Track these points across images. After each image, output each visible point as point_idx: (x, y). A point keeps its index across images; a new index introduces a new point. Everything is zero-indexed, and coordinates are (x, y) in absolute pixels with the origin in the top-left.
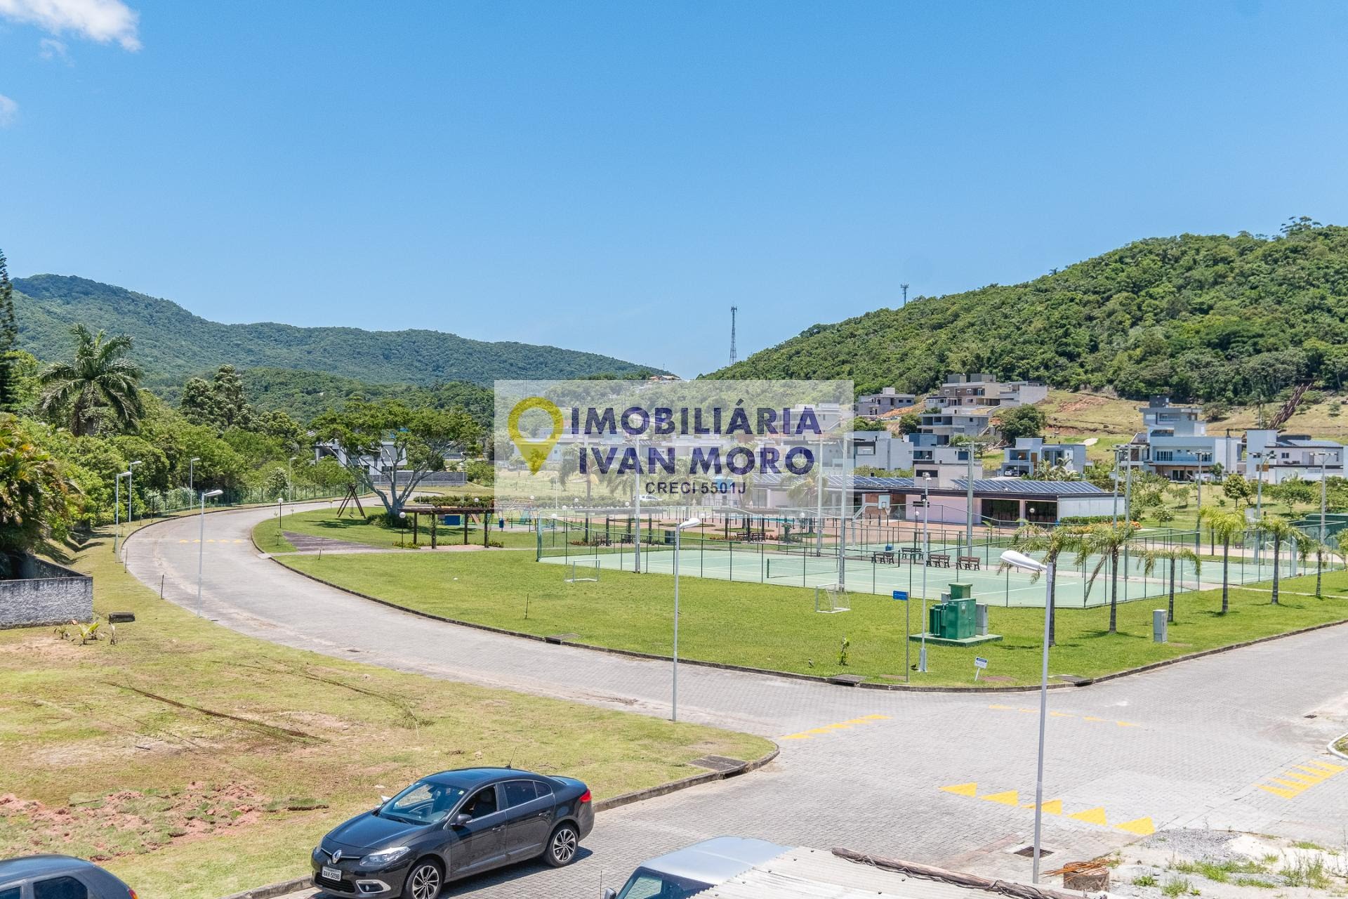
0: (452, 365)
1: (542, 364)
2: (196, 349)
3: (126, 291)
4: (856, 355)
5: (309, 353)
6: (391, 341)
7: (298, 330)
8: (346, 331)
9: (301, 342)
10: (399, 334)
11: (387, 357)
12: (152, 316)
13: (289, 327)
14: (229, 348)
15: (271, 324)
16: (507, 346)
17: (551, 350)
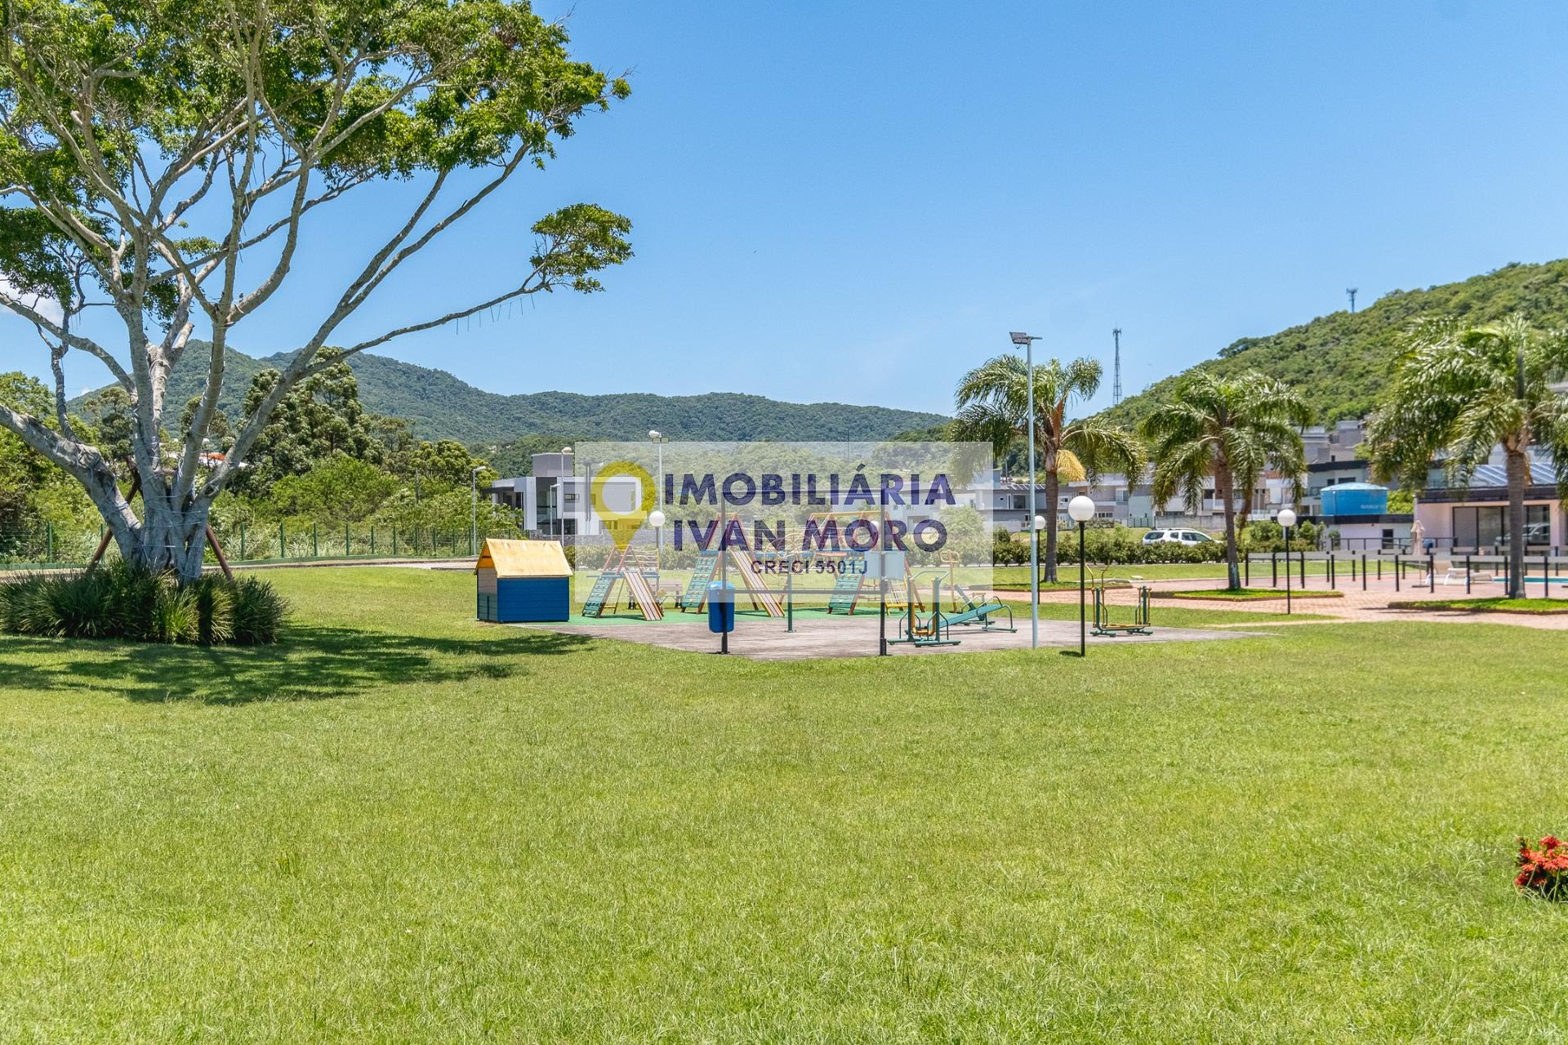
0: (760, 432)
1: (866, 427)
2: (473, 424)
3: (397, 363)
4: (1311, 372)
5: (598, 424)
6: (690, 408)
7: (586, 399)
8: (638, 398)
9: (589, 412)
10: (699, 399)
11: (685, 426)
12: (424, 390)
13: (575, 396)
14: (508, 423)
15: (555, 392)
16: (825, 407)
17: (876, 411)
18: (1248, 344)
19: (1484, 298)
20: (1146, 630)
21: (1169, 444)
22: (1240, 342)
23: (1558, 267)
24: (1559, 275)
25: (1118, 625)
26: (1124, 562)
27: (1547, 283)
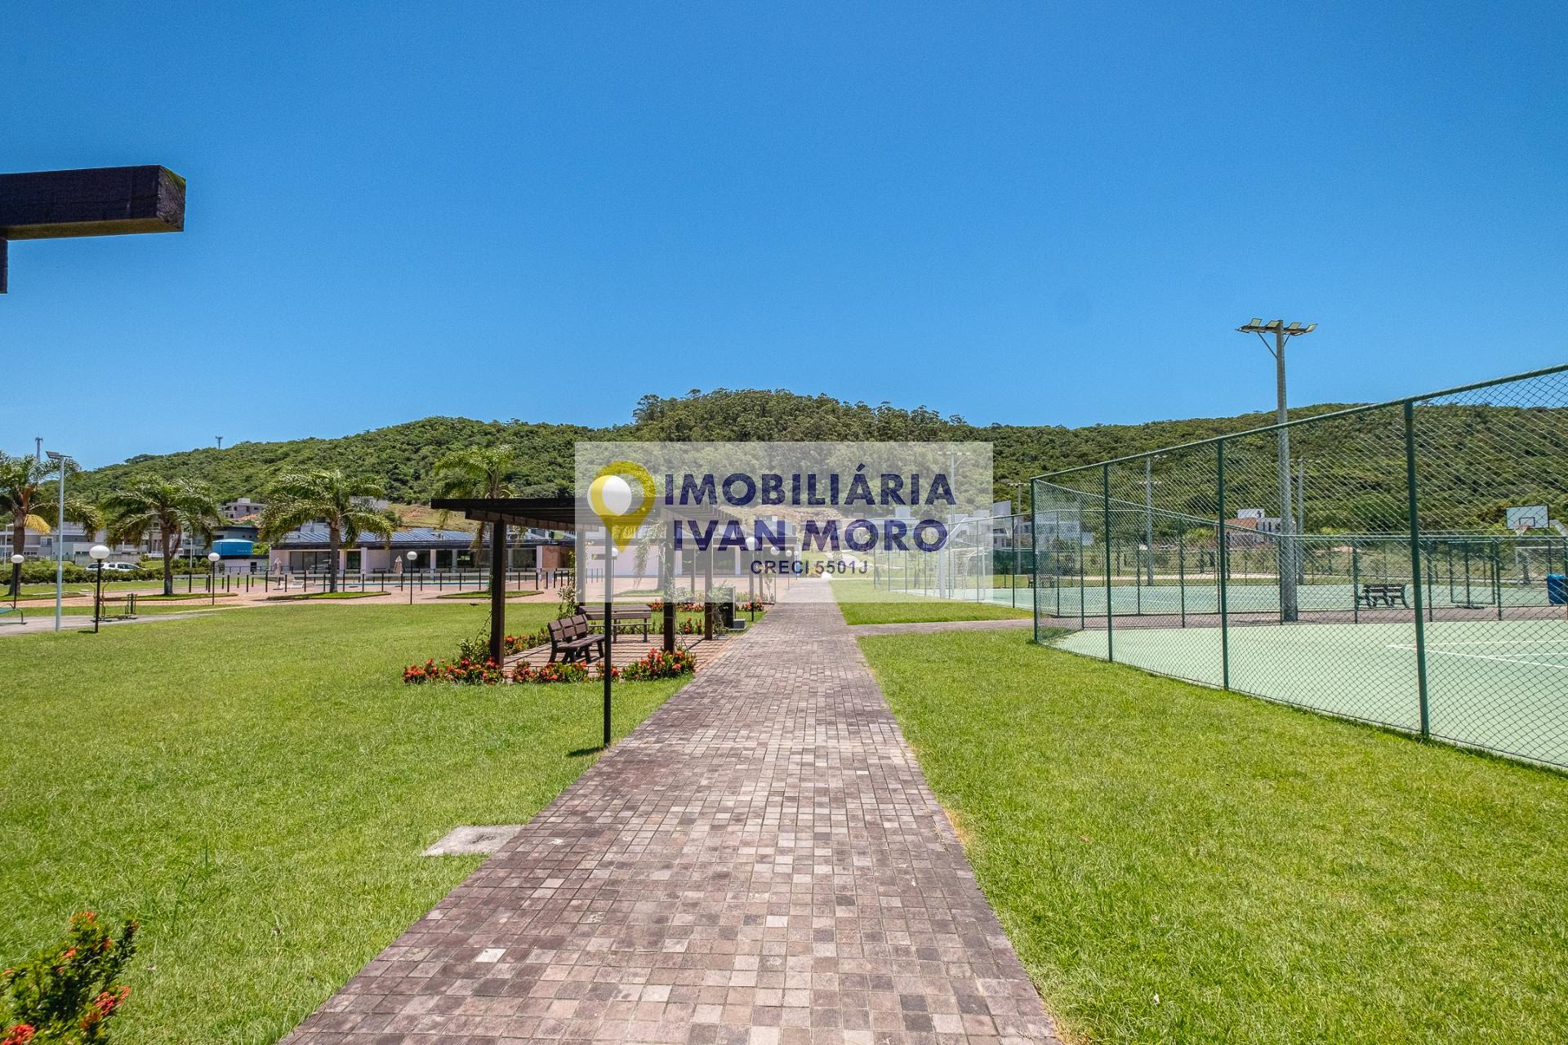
18: (146, 458)
19: (297, 451)
20: (133, 616)
21: (123, 516)
22: (141, 456)
23: (335, 443)
24: (336, 446)
25: (112, 615)
26: (72, 582)
27: (330, 449)
